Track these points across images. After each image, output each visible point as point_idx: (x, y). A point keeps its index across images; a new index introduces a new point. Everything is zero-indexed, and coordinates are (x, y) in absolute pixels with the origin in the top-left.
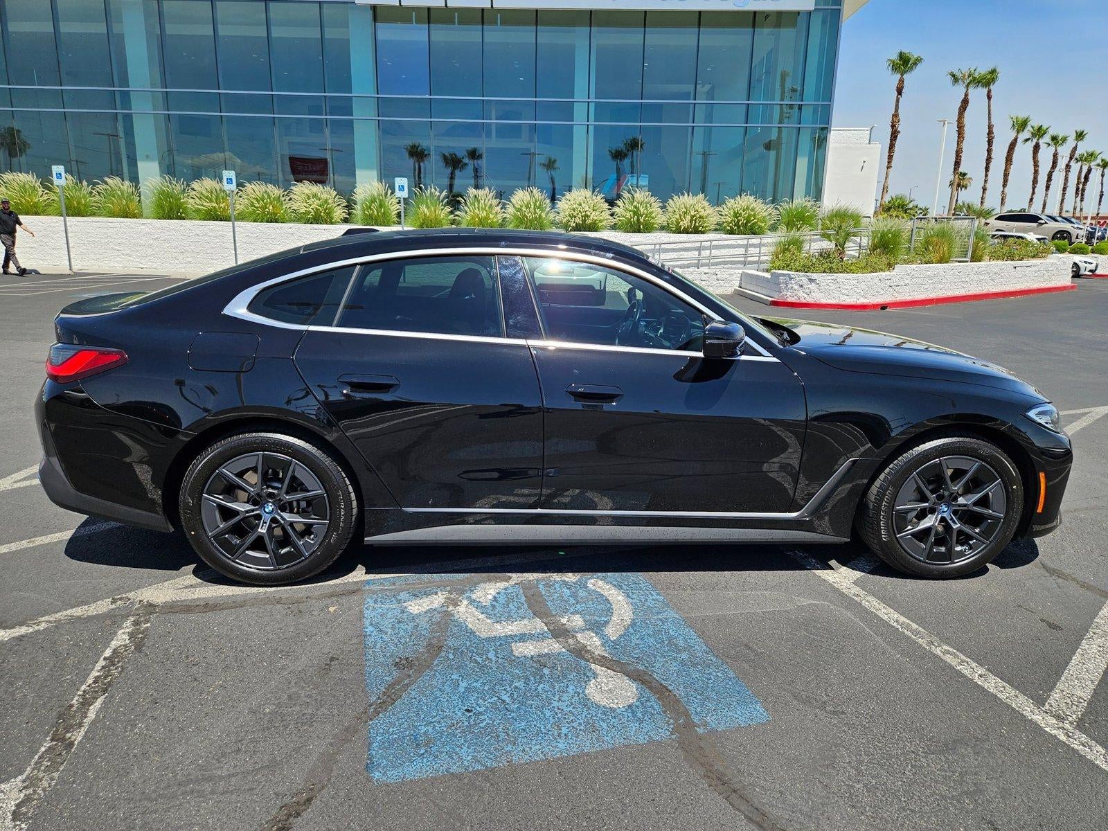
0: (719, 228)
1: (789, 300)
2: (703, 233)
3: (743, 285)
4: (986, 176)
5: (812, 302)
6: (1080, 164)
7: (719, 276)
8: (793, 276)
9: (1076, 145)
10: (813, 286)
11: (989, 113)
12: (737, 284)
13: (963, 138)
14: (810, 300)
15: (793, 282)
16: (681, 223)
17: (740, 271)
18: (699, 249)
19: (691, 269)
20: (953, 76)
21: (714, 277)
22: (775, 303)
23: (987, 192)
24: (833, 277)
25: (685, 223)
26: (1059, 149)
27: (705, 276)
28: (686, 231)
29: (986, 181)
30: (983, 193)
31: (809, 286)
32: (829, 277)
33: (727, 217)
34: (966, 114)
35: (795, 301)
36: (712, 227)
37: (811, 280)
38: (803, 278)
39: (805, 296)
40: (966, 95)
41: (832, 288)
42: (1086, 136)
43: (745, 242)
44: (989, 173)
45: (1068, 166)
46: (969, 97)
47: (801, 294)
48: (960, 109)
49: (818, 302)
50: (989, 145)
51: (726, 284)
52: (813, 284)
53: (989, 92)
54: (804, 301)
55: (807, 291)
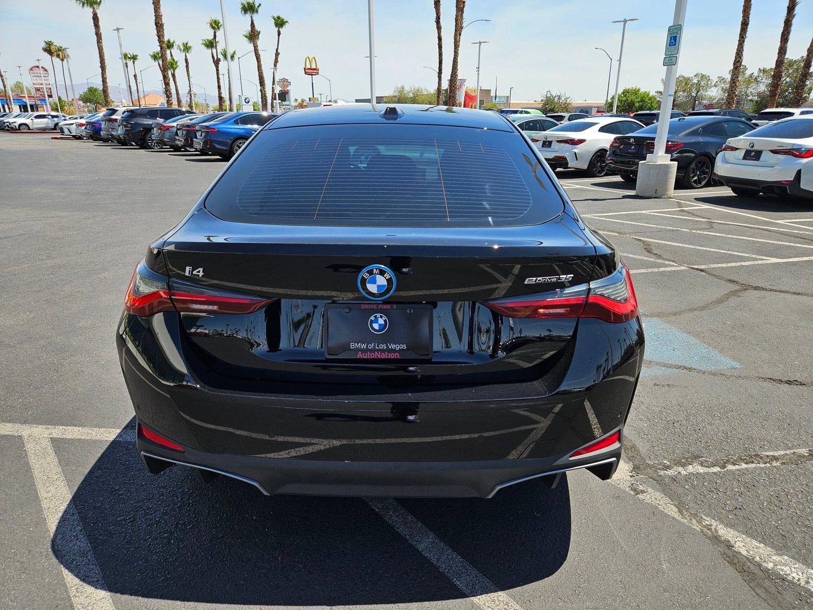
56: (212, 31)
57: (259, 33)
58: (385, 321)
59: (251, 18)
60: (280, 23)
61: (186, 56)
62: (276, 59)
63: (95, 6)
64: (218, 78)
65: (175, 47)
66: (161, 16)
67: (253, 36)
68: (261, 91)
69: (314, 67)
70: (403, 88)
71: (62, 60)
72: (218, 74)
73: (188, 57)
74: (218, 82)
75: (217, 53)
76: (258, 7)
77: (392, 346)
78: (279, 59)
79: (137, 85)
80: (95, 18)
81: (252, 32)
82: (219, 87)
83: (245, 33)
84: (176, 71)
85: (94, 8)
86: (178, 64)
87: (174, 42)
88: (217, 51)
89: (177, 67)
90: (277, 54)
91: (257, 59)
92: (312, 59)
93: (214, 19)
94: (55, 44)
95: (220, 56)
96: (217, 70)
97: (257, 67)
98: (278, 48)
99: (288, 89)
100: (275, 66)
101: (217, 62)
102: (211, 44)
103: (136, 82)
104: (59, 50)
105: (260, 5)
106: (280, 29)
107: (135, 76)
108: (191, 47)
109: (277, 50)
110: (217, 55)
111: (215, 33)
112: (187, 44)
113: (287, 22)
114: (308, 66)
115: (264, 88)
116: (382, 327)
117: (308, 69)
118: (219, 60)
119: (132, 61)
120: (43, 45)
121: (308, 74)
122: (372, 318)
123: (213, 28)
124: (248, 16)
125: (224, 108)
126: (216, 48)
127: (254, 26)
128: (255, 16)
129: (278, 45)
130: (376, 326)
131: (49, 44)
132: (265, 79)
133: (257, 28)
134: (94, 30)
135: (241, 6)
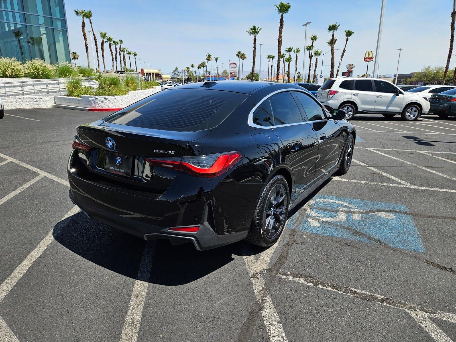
0: (28, 75)
1: (98, 108)
2: (19, 77)
3: (57, 103)
4: (98, 55)
5: (108, 108)
6: (123, 52)
7: (43, 99)
8: (97, 98)
9: (121, 45)
10: (107, 101)
11: (92, 29)
12: (54, 103)
13: (86, 39)
14: (107, 107)
15: (98, 100)
16: (7, 73)
17: (54, 96)
18: (22, 86)
19: (19, 97)
20: (76, 12)
21: (41, 99)
22: (90, 110)
23: (99, 62)
24: (115, 97)
25: (9, 72)
26: (117, 46)
27: (36, 99)
28: (10, 77)
29: (98, 57)
30: (98, 62)
31: (106, 101)
32: (114, 98)
33: (31, 70)
34: (85, 28)
35: (100, 108)
36: (24, 75)
37: (106, 99)
38: (102, 98)
39: (105, 106)
40: (83, 21)
41: (115, 102)
42: (123, 42)
43: (46, 82)
44: (98, 54)
45: (120, 53)
46: (85, 21)
47: (102, 105)
48: (82, 26)
49: (111, 108)
50: (95, 42)
51: (48, 103)
52: (107, 100)
53: (90, 20)
54: (105, 108)
55: (106, 104)
56: (312, 42)
57: (336, 40)
58: (120, 160)
59: (333, 33)
60: (349, 34)
61: (297, 55)
62: (343, 54)
63: (256, 34)
64: (310, 65)
65: (293, 51)
66: (282, 37)
67: (332, 42)
68: (331, 71)
69: (370, 56)
70: (429, 67)
71: (243, 60)
72: (310, 63)
73: (298, 55)
74: (310, 67)
75: (312, 52)
76: (338, 26)
77: (121, 170)
78: (345, 54)
79: (272, 70)
80: (255, 40)
81: (332, 40)
82: (310, 70)
83: (328, 41)
84: (291, 62)
85: (255, 35)
86: (292, 59)
87: (292, 48)
88: (312, 51)
89: (291, 60)
90: (344, 51)
91: (332, 54)
92: (370, 52)
93: (313, 35)
94: (241, 52)
95: (313, 54)
96: (310, 61)
97: (331, 59)
98: (345, 48)
99: (352, 70)
100: (342, 57)
101: (311, 57)
102: (310, 48)
103: (272, 69)
104: (243, 55)
105: (339, 25)
106: (348, 37)
107: (272, 66)
108: (300, 50)
109: (344, 49)
110: (312, 53)
111: (313, 42)
112: (298, 49)
113: (353, 33)
114: (367, 56)
115: (333, 70)
116: (119, 162)
117: (367, 58)
118: (312, 56)
119: (272, 59)
120: (237, 53)
121: (366, 61)
122: (117, 159)
123: (312, 40)
124: (331, 32)
125: (310, 81)
126: (312, 50)
127: (334, 37)
128: (335, 32)
129: (346, 46)
130: (118, 162)
131: (239, 52)
132: (335, 65)
133: (335, 38)
134: (253, 45)
135: (329, 27)
